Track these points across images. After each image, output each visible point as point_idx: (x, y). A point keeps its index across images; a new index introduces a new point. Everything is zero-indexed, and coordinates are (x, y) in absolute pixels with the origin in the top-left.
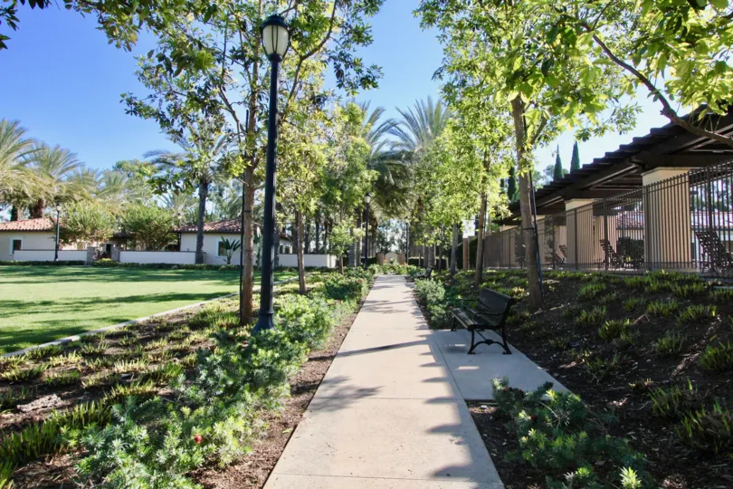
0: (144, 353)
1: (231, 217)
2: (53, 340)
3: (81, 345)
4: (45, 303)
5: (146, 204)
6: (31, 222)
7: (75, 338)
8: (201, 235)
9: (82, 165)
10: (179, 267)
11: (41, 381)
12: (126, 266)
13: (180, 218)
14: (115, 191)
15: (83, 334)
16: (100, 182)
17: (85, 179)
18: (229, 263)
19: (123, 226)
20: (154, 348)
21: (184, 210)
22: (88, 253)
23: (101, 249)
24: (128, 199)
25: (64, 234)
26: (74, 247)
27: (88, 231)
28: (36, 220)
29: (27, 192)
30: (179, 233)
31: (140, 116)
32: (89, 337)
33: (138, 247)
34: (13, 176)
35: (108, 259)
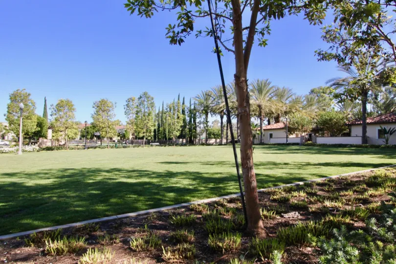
0: (340, 198)
1: (386, 112)
2: (291, 183)
3: (305, 187)
4: (285, 164)
5: (328, 110)
6: (275, 125)
7: (301, 183)
8: (365, 126)
9: (295, 94)
10: (352, 146)
11: (289, 204)
12: (320, 145)
13: (350, 116)
14: (311, 105)
15: (305, 182)
16: (304, 101)
17: (296, 101)
18: (387, 143)
19: (317, 123)
20: (345, 195)
21: (351, 112)
22: (301, 139)
23: (307, 136)
24: (318, 108)
25: (290, 130)
26: (294, 136)
27: (300, 128)
28: (278, 124)
29: (273, 111)
30: (350, 126)
31: (326, 60)
32: (308, 183)
33: (326, 134)
34: (268, 104)
35: (310, 142)
